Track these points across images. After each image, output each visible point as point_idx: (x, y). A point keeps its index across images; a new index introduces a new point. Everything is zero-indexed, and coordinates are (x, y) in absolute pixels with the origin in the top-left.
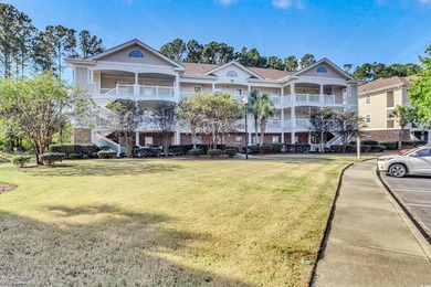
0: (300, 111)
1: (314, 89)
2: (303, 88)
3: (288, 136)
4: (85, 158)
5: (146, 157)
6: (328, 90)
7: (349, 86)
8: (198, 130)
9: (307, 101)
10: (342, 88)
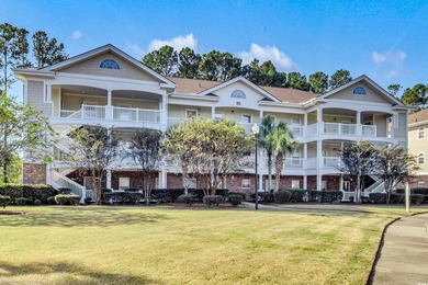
0: (330, 146)
1: (348, 116)
2: (333, 115)
3: (312, 179)
4: (38, 205)
5: (121, 204)
6: (368, 118)
7: (395, 113)
8: (190, 169)
9: (339, 133)
10: (386, 117)
